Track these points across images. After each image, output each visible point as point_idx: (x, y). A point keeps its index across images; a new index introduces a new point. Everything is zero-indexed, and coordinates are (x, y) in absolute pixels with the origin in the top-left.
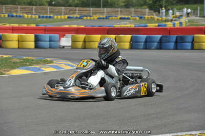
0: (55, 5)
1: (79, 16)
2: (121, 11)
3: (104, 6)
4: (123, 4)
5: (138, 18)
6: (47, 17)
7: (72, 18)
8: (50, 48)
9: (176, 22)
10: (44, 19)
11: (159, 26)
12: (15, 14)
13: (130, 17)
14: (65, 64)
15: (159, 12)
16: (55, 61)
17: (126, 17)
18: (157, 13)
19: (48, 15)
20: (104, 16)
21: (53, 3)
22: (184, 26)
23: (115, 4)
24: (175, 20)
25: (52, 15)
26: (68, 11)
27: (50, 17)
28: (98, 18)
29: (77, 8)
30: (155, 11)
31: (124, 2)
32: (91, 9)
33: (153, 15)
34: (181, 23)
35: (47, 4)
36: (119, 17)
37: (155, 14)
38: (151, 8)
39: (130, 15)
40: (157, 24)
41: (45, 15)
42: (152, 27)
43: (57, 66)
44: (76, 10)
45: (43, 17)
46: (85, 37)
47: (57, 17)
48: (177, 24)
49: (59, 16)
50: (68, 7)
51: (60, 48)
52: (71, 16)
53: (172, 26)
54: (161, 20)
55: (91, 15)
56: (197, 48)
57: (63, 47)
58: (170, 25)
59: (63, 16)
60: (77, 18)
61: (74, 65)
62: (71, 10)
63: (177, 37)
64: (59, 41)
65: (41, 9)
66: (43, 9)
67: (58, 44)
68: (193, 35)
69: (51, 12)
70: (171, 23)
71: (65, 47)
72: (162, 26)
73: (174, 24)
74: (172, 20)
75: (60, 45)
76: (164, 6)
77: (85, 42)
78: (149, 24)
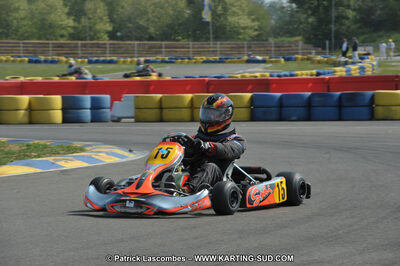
0: (122, 38)
1: (167, 59)
2: (249, 47)
3: (217, 38)
4: (256, 33)
5: (282, 60)
6: (104, 62)
7: (153, 62)
8: (92, 121)
9: (353, 67)
10: (100, 66)
11: (318, 74)
12: (42, 58)
13: (267, 58)
14: (107, 153)
15: (324, 48)
16: (88, 148)
18: (320, 49)
19: (108, 58)
20: (217, 58)
21: (119, 34)
22: (369, 73)
23: (240, 34)
24: (353, 63)
25: (115, 58)
26: (146, 47)
27: (111, 62)
28: (204, 62)
29: (164, 43)
30: (316, 45)
31: (256, 30)
32: (191, 43)
33: (310, 53)
34: (362, 69)
35: (106, 36)
36: (246, 58)
37: (314, 52)
38: (308, 41)
39: (267, 54)
40: (314, 72)
41: (102, 59)
42: (304, 77)
43: (90, 157)
44: (161, 48)
45: (97, 62)
46: (161, 99)
47: (124, 62)
48: (355, 70)
49: (129, 59)
50: (146, 42)
51: (113, 121)
52: (152, 58)
53: (344, 74)
54: (327, 63)
55: (191, 56)
56: (380, 116)
57: (118, 120)
58: (340, 72)
59: (136, 59)
60: (163, 62)
61: (126, 154)
62: (151, 47)
63: (341, 96)
64: (111, 108)
65: (93, 46)
66: (98, 46)
67: (108, 113)
68: (371, 92)
69: (114, 52)
70: (344, 69)
71: (123, 120)
72: (324, 74)
73: (348, 71)
74: (346, 63)
75: (113, 116)
76: (333, 35)
77: (161, 108)
78: (299, 72)
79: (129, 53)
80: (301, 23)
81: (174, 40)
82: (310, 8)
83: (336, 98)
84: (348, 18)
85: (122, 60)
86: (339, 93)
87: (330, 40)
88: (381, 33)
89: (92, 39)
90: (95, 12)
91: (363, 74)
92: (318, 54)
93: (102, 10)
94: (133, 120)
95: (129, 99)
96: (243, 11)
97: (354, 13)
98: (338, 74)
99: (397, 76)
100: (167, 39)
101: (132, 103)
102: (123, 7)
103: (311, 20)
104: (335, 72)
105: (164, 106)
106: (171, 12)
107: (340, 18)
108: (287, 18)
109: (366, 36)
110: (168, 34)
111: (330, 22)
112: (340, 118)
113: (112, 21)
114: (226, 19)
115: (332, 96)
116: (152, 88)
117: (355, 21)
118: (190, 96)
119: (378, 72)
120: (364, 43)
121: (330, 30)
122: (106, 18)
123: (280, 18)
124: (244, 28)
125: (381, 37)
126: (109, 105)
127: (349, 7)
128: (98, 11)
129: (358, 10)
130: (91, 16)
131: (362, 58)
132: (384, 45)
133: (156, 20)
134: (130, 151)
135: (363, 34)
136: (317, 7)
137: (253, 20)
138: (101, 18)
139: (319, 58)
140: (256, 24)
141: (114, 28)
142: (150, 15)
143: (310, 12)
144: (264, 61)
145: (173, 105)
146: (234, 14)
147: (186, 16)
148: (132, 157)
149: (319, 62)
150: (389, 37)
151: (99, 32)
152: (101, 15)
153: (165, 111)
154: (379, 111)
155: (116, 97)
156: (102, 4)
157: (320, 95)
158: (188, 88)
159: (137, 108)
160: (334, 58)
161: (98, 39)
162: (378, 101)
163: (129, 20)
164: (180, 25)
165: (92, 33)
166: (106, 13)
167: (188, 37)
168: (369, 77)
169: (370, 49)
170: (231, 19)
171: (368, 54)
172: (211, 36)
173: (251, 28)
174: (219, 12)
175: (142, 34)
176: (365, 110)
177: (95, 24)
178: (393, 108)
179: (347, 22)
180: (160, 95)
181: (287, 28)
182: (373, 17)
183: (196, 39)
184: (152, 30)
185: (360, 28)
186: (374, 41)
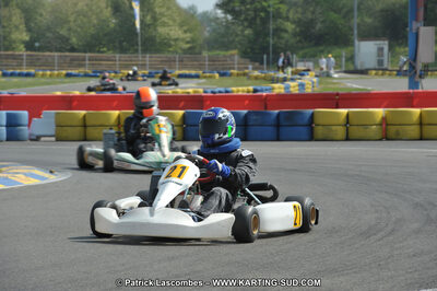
0: (39, 49)
1: (90, 72)
2: (181, 61)
3: (145, 51)
4: (188, 46)
5: (217, 75)
6: (20, 75)
7: (75, 76)
8: (7, 140)
9: (292, 84)
10: (15, 80)
11: (255, 91)
13: (200, 72)
14: (25, 174)
15: (262, 63)
16: (4, 169)
17: (193, 72)
18: (257, 64)
19: (25, 71)
20: (146, 72)
21: (37, 44)
22: (309, 90)
23: (170, 46)
24: (292, 80)
25: (32, 71)
26: (68, 59)
27: (28, 75)
29: (88, 55)
30: (253, 60)
31: (188, 42)
32: (118, 56)
33: (247, 68)
34: (302, 85)
35: (22, 46)
36: (177, 72)
37: (250, 66)
38: (244, 55)
39: (200, 69)
40: (251, 88)
41: (18, 71)
42: (240, 93)
43: (7, 178)
44: (84, 60)
45: (12, 75)
46: (85, 116)
47: (43, 75)
48: (294, 87)
49: (48, 73)
50: (67, 54)
51: (31, 140)
52: (74, 72)
53: (283, 91)
54: (264, 79)
55: (117, 70)
56: (320, 137)
57: (37, 139)
58: (279, 88)
59: (56, 72)
60: (86, 75)
61: (47, 175)
62: (73, 60)
63: (279, 114)
64: (29, 126)
65: (7, 57)
66: (14, 57)
67: (25, 131)
68: (311, 111)
69: (31, 64)
70: (282, 86)
71: (42, 139)
72: (262, 91)
73: (287, 88)
74: (285, 80)
75: (30, 135)
76: (271, 49)
77: (85, 126)
78: (234, 89)
79: (48, 65)
80: (237, 35)
81: (99, 52)
82: (246, 19)
83: (274, 117)
84: (286, 31)
85: (41, 73)
86: (277, 111)
87: (268, 54)
88: (321, 48)
89: (7, 49)
90: (10, 19)
91: (302, 92)
92: (254, 69)
93: (17, 18)
94: (53, 139)
95: (49, 115)
96: (174, 21)
97: (293, 26)
98: (276, 91)
99: (337, 94)
100: (90, 51)
101: (53, 120)
102: (41, 15)
103: (246, 32)
104: (273, 88)
105: (88, 124)
106: (95, 21)
107: (278, 31)
108: (223, 30)
109: (306, 50)
110: (92, 44)
111: (267, 35)
112: (278, 139)
113: (29, 30)
114: (155, 30)
115: (270, 114)
116: (75, 103)
117: (295, 35)
118: (117, 112)
119: (318, 90)
120: (304, 58)
121: (268, 43)
122: (22, 27)
123: (214, 30)
124: (176, 40)
125: (322, 52)
126: (27, 122)
127: (287, 19)
128: (14, 19)
129: (298, 23)
130: (5, 24)
131: (302, 74)
132: (324, 60)
133: (79, 30)
134: (51, 172)
135: (303, 48)
136: (254, 19)
137: (185, 32)
138: (17, 27)
139: (256, 73)
140: (188, 36)
141: (31, 38)
142: (72, 24)
143: (246, 24)
144: (197, 76)
145: (99, 123)
146: (164, 24)
147: (112, 26)
148: (52, 178)
149: (256, 78)
150: (329, 53)
151: (14, 42)
152: (17, 23)
153: (88, 129)
154: (319, 131)
155: (35, 114)
156: (18, 11)
157: (257, 113)
158: (115, 103)
159: (58, 126)
160: (272, 73)
161: (13, 49)
162: (318, 120)
163: (49, 29)
164: (106, 35)
165: (6, 43)
166: (23, 20)
167: (114, 49)
168: (309, 95)
169: (310, 65)
170: (162, 30)
171: (309, 70)
172: (140, 48)
173: (183, 40)
174: (148, 22)
175: (64, 45)
176: (304, 130)
177: (10, 33)
178: (334, 128)
179: (285, 35)
180: (83, 112)
181: (221, 41)
182: (313, 31)
183: (123, 50)
184: (74, 40)
185: (300, 41)
186: (314, 56)
